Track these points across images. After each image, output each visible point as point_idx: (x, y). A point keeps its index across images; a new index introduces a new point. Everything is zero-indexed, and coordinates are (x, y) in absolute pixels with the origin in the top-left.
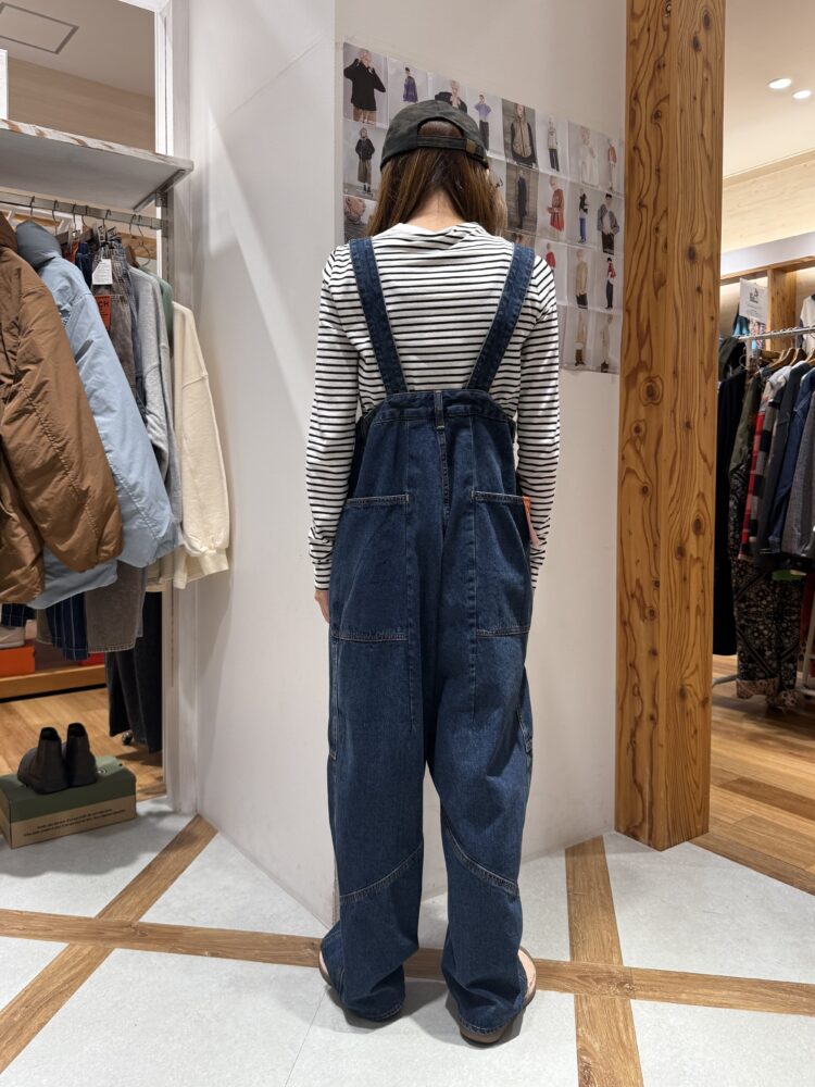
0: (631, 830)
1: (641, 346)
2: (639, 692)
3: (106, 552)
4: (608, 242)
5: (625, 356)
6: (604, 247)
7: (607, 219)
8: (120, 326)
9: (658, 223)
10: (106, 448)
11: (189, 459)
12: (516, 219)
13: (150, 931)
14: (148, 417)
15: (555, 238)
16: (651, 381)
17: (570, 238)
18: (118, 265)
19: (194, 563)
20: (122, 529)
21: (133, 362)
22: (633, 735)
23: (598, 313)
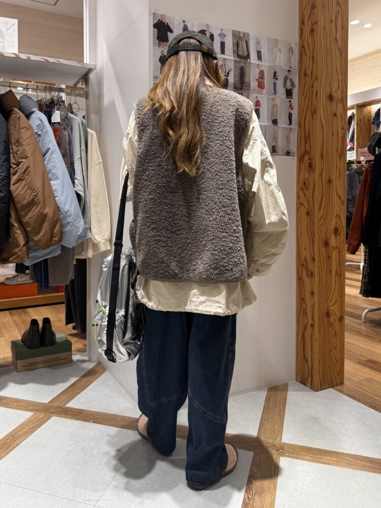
0: (303, 381)
1: (306, 143)
2: (306, 313)
3: (54, 241)
4: (289, 93)
5: (299, 148)
6: (287, 96)
7: (288, 83)
8: (64, 140)
9: (313, 83)
10: (55, 195)
11: (94, 199)
12: (239, 85)
13: (70, 411)
14: (75, 181)
15: (259, 93)
16: (310, 160)
17: (268, 93)
18: (62, 113)
19: (95, 246)
20: (62, 230)
21: (69, 156)
22: (304, 333)
23: (284, 128)
